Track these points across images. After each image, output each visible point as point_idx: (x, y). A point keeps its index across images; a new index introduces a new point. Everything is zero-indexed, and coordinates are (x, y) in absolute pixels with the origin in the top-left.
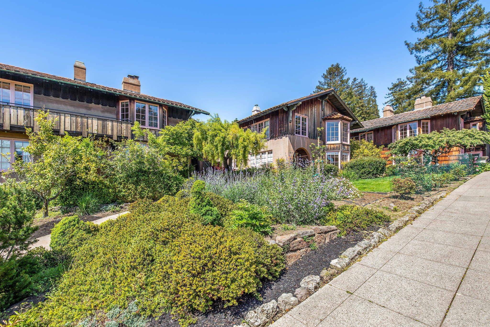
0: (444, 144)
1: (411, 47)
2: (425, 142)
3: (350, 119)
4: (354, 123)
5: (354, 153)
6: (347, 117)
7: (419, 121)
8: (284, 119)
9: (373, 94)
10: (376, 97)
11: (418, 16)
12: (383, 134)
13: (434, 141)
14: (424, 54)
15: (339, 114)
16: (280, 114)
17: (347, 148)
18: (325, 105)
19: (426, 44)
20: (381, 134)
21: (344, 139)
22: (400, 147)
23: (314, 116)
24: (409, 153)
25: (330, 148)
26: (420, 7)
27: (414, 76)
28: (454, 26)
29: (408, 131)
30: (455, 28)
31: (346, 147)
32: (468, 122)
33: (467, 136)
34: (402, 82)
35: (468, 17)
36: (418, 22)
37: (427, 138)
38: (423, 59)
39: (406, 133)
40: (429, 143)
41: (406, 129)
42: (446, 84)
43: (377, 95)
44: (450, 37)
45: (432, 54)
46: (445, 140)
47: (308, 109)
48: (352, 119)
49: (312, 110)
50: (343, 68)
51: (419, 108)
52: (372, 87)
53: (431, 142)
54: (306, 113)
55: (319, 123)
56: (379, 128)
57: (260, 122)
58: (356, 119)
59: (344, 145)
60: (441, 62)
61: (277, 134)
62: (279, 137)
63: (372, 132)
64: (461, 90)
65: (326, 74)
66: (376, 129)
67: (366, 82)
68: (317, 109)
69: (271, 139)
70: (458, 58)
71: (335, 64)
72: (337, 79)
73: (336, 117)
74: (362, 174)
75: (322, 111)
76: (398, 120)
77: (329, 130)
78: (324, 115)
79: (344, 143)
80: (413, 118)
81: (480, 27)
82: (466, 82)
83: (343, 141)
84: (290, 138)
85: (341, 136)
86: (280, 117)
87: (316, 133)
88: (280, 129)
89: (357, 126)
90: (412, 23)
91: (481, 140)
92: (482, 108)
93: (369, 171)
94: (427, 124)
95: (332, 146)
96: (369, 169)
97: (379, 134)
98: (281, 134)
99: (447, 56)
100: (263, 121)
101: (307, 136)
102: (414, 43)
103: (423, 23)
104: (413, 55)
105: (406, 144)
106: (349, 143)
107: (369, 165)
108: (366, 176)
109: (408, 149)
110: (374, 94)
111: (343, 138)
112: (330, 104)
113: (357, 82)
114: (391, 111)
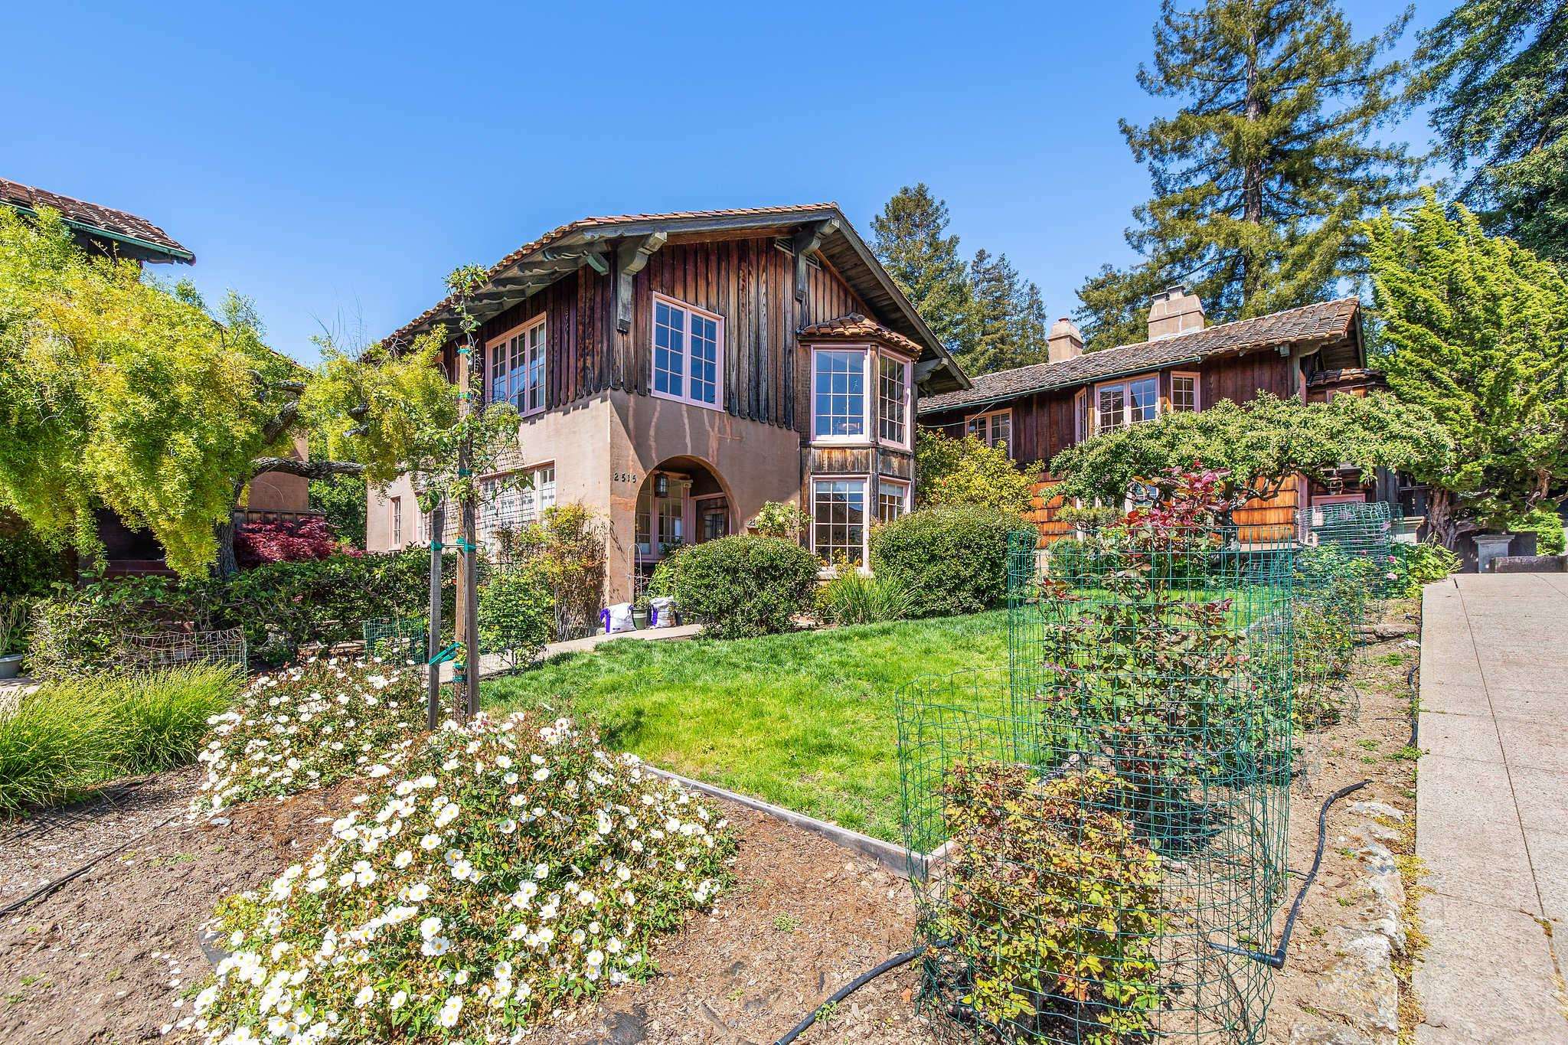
0: (1266, 459)
1: (1139, 138)
2: (1191, 447)
3: (912, 344)
4: (931, 365)
5: (932, 486)
6: (902, 338)
7: (1165, 371)
8: (598, 315)
9: (1036, 307)
10: (1044, 317)
11: (1159, 36)
12: (1045, 420)
13: (1227, 442)
14: (1176, 166)
15: (867, 322)
16: (581, 292)
17: (901, 467)
18: (812, 280)
19: (1184, 131)
20: (1040, 419)
21: (887, 427)
22: (1095, 467)
23: (753, 316)
24: (1130, 495)
25: (830, 465)
26: (1164, 8)
27: (1146, 228)
28: (1263, 79)
29: (1127, 411)
30: (1265, 86)
31: (895, 462)
32: (1320, 386)
33: (1356, 426)
34: (1115, 277)
35: (1304, 50)
36: (1158, 56)
37: (1200, 428)
38: (1172, 182)
39: (1119, 418)
40: (1208, 453)
41: (1119, 405)
42: (1241, 269)
43: (1046, 312)
44: (1251, 115)
45: (1200, 168)
46: (1274, 440)
47: (723, 282)
48: (919, 347)
49: (742, 289)
50: (937, 203)
51: (1163, 332)
52: (1032, 288)
53: (1215, 449)
54: (713, 301)
55: (781, 350)
56: (1031, 395)
57: (514, 332)
58: (938, 352)
59: (886, 452)
60: (1226, 194)
61: (572, 388)
62: (578, 401)
63: (1009, 410)
64: (1286, 288)
65: (883, 216)
66: (1021, 397)
67: (1014, 267)
68: (771, 291)
69: (549, 409)
70: (1274, 185)
71: (913, 186)
72: (921, 236)
73: (851, 331)
74: (928, 587)
75: (797, 304)
76: (1092, 370)
77: (823, 387)
78: (806, 318)
79: (886, 443)
80: (1143, 362)
81: (1336, 90)
82: (1299, 263)
83: (883, 436)
84: (620, 410)
85: (873, 413)
86: (581, 305)
87: (763, 396)
88: (580, 364)
89: (944, 380)
90: (1141, 65)
91: (1417, 443)
92: (1356, 344)
93: (957, 576)
94: (1190, 387)
95: (837, 455)
96: (956, 566)
97: (1031, 421)
98: (588, 386)
99: (1243, 177)
100: (524, 328)
101: (718, 405)
102: (1146, 129)
103: (1173, 61)
104: (1146, 164)
105: (1117, 452)
106: (907, 446)
107: (958, 546)
108: (944, 599)
109: (1124, 476)
110: (1040, 308)
111: (883, 422)
112: (833, 277)
113: (988, 264)
114: (1073, 340)
